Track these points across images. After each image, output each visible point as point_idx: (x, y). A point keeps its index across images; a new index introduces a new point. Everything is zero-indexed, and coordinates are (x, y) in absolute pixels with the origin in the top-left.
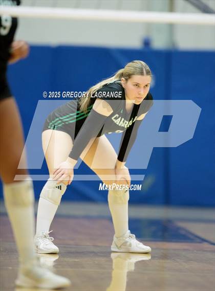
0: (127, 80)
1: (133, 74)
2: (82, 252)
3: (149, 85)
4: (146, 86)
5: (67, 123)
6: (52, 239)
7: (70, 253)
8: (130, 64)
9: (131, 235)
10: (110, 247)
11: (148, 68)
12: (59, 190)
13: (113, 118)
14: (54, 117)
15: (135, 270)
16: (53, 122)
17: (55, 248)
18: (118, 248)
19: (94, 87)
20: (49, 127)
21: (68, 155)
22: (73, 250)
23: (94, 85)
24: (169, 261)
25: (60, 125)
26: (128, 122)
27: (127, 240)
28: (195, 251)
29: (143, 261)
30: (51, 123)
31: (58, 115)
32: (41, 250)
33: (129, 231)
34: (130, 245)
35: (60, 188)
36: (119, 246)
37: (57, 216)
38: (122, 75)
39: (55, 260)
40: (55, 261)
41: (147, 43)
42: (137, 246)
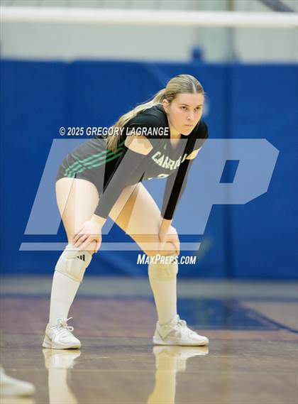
0: (170, 101)
1: (178, 92)
2: (114, 347)
3: (201, 107)
4: (198, 108)
5: (89, 168)
6: (71, 329)
7: (97, 347)
8: (174, 79)
9: (180, 321)
10: (152, 339)
11: (199, 84)
12: (82, 260)
13: (153, 158)
14: (72, 160)
15: (186, 369)
16: (71, 167)
17: (75, 342)
18: (163, 340)
19: (125, 115)
20: (65, 175)
21: (93, 211)
22: (100, 344)
23: (126, 113)
24: (234, 356)
25: (80, 171)
26: (174, 162)
27: (175, 328)
28: (270, 342)
29: (197, 356)
30: (68, 169)
31: (76, 158)
32: (56, 344)
33: (178, 316)
34: (180, 335)
35: (83, 258)
36: (164, 337)
37: (78, 297)
38: (164, 97)
39: (75, 358)
40: (75, 360)
41: (197, 54)
42: (188, 336)
